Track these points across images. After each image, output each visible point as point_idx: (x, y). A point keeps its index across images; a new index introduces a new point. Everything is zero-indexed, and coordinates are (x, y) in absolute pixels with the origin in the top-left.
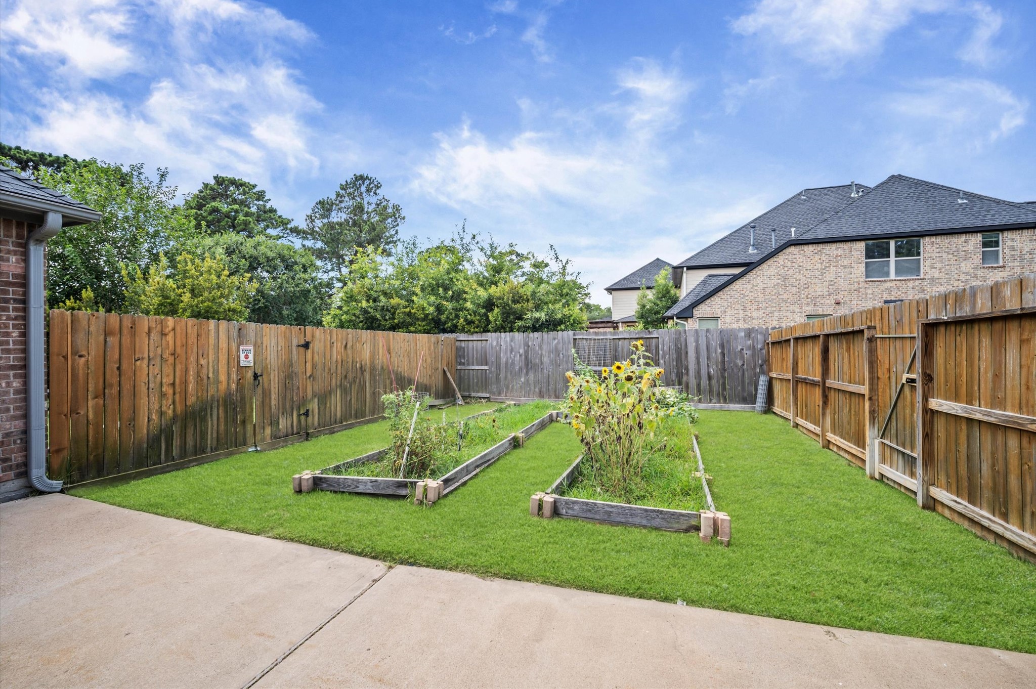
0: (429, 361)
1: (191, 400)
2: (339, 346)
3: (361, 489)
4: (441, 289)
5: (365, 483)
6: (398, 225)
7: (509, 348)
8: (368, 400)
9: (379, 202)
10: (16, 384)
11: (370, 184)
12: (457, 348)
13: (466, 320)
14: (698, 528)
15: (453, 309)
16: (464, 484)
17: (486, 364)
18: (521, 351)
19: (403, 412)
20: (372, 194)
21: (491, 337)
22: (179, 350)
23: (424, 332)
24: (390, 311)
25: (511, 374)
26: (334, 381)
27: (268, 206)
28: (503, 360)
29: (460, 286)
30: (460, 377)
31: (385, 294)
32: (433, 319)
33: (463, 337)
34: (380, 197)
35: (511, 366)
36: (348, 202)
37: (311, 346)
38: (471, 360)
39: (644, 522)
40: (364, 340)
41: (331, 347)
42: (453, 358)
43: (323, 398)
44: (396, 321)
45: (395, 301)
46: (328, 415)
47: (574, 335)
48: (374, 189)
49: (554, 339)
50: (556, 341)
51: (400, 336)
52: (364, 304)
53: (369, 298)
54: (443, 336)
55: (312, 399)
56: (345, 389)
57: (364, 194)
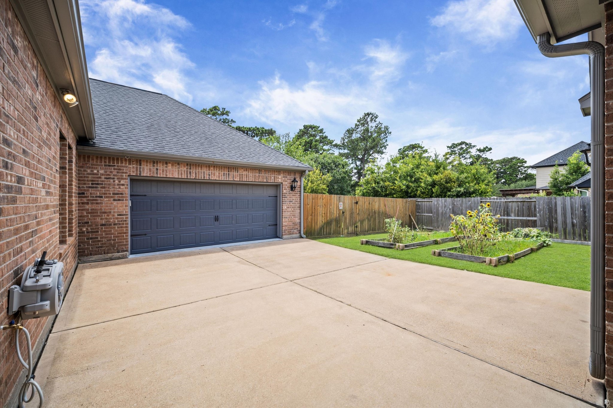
0: (402, 210)
1: (328, 219)
2: (367, 203)
3: (380, 245)
4: (409, 178)
5: (381, 243)
6: (387, 137)
7: (444, 205)
8: (377, 225)
9: (377, 126)
10: (299, 211)
11: (372, 117)
12: (416, 205)
13: (421, 192)
14: (485, 262)
15: (414, 187)
16: (412, 249)
17: (431, 213)
18: (450, 207)
19: (392, 224)
20: (373, 122)
21: (434, 200)
22: (326, 204)
23: (401, 197)
24: (385, 188)
25: (445, 218)
26: (365, 216)
27: (324, 135)
28: (441, 211)
29: (418, 176)
30: (418, 219)
31: (382, 180)
32: (404, 191)
33: (419, 200)
34: (377, 123)
35: (444, 214)
36: (361, 128)
37: (358, 203)
38: (423, 211)
39: (468, 259)
40: (376, 201)
41: (365, 204)
42: (414, 209)
43: (362, 222)
44: (387, 192)
45: (387, 183)
46: (363, 228)
47: (481, 199)
48: (374, 119)
49: (469, 201)
50: (470, 202)
51: (389, 200)
52: (374, 185)
53: (375, 182)
54: (409, 199)
55: (358, 222)
56: (369, 219)
57: (369, 122)
